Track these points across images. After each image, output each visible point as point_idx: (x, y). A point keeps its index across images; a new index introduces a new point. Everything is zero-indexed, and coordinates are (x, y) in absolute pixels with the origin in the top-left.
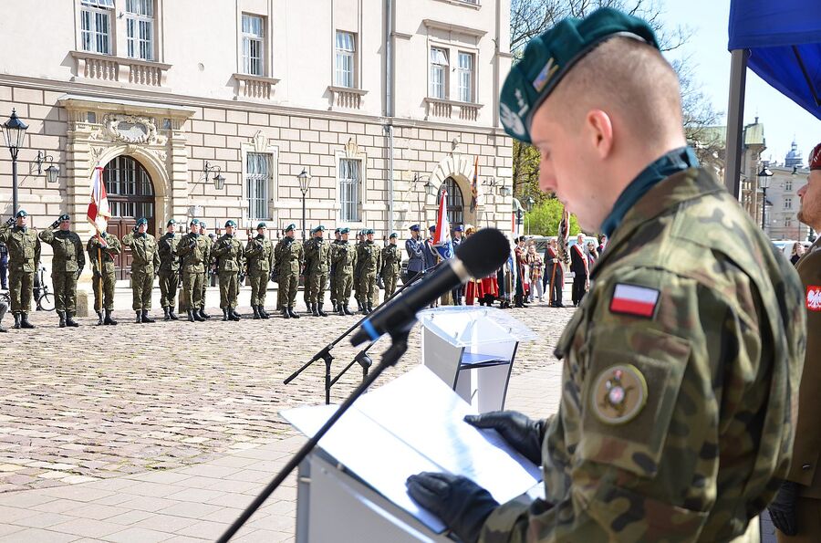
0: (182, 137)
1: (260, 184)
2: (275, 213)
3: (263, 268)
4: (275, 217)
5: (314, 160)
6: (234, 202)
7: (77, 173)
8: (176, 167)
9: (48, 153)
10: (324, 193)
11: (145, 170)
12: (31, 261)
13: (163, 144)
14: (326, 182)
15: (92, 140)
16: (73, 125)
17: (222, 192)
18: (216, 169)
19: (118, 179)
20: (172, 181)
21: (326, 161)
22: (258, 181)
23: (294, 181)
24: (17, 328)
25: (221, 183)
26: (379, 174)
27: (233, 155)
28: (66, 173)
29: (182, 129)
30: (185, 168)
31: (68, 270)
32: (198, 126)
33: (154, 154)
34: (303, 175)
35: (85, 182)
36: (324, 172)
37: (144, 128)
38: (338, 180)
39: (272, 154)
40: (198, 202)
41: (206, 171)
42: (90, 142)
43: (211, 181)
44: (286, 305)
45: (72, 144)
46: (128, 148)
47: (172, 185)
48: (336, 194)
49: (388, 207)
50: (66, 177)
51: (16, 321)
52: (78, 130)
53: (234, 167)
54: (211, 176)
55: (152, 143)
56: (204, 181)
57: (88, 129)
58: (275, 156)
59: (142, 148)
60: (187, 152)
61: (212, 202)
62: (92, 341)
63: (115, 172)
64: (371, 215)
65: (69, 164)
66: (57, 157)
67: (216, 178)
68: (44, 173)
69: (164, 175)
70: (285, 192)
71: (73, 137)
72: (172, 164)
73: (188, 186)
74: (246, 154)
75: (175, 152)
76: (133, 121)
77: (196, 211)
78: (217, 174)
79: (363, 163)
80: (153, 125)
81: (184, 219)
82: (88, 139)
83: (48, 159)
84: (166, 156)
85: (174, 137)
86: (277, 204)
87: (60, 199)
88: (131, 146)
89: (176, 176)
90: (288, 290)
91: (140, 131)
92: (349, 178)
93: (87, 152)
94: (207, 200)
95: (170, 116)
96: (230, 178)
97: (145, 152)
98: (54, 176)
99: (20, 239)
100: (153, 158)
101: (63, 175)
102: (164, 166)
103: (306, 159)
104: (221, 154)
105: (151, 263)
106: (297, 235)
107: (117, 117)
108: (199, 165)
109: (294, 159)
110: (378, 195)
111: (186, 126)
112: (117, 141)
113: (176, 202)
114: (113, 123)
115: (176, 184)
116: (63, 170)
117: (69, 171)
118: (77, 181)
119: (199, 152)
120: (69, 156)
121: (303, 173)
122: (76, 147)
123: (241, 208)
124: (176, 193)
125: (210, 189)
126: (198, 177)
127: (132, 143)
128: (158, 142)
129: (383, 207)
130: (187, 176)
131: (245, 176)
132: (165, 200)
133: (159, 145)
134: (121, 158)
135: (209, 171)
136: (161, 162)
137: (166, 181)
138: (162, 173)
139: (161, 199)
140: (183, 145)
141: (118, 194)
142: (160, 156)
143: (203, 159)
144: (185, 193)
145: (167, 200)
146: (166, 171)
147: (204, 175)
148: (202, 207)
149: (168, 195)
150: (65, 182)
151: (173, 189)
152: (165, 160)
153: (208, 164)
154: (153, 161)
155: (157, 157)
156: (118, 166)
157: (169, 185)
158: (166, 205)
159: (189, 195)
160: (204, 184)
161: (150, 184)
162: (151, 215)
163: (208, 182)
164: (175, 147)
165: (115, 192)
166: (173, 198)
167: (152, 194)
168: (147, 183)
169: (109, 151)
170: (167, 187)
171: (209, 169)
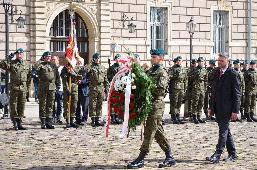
1: (159, 29)
2: (169, 49)
3: (180, 88)
4: (169, 52)
5: (196, 12)
6: (141, 42)
7: (37, 22)
8: (103, 18)
9: (18, 8)
10: (202, 35)
11: (82, 19)
12: (25, 83)
13: (95, 2)
14: (203, 27)
17: (134, 35)
18: (130, 19)
19: (64, 26)
20: (100, 27)
21: (204, 12)
22: (157, 27)
23: (183, 27)
24: (16, 130)
25: (133, 29)
26: (241, 21)
27: (140, 9)
28: (30, 22)
30: (109, 18)
31: (50, 89)
33: (88, 9)
34: (191, 23)
35: (42, 28)
36: (202, 20)
38: (212, 25)
39: (167, 8)
40: (118, 41)
41: (123, 20)
43: (126, 27)
44: (196, 114)
45: (34, 1)
46: (71, 4)
47: (100, 30)
48: (211, 35)
49: (247, 44)
50: (30, 25)
51: (14, 125)
53: (141, 17)
54: (126, 24)
55: (87, 1)
56: (121, 27)
58: (169, 10)
59: (81, 4)
60: (110, 7)
61: (126, 41)
62: (73, 139)
63: (62, 21)
64: (235, 50)
65: (32, 16)
66: (24, 10)
67: (130, 25)
68: (15, 22)
69: (95, 23)
70: (175, 35)
72: (101, 15)
73: (110, 31)
74: (150, 8)
75: (103, 7)
77: (116, 48)
78: (131, 22)
79: (230, 13)
81: (108, 53)
83: (18, 12)
84: (96, 10)
86: (170, 43)
87: (26, 40)
88: (73, 3)
89: (103, 24)
90: (197, 103)
92: (220, 24)
93: (44, 7)
94: (123, 40)
96: (139, 25)
97: (83, 7)
98: (22, 24)
99: (18, 68)
100: (88, 11)
101: (28, 23)
102: (95, 16)
103: (190, 11)
104: (133, 8)
105: (102, 84)
106: (183, 64)
108: (118, 16)
109: (182, 11)
110: (240, 36)
112: (64, 0)
113: (103, 42)
115: (103, 30)
116: (28, 20)
117: (32, 21)
118: (37, 28)
119: (118, 7)
120: (32, 10)
121: (191, 21)
122: (37, 4)
123: (146, 45)
124: (103, 36)
125: (126, 33)
126: (118, 24)
127: (74, 1)
128: (91, 0)
129: (244, 44)
130: (110, 24)
131: (149, 23)
132: (96, 40)
133: (92, 2)
134: (66, 11)
135: (125, 20)
136: (93, 14)
137: (96, 27)
138: (94, 22)
139: (93, 40)
140: (108, 3)
141: (64, 36)
142: (92, 10)
143: (121, 12)
144: (109, 36)
145: (97, 40)
146: (96, 20)
147: (122, 23)
148: (120, 45)
149: (97, 37)
150: (30, 28)
151: (100, 33)
152: (96, 12)
153: (124, 16)
154: (88, 13)
155: (90, 11)
156: (64, 17)
157: (98, 30)
158: (96, 44)
159: (111, 37)
160: (121, 29)
161: (85, 30)
162: (86, 51)
163: (124, 28)
164: (102, 4)
165: (62, 35)
166: (101, 39)
167: (86, 36)
168: (83, 29)
169: (58, 7)
170: (97, 31)
171: (125, 19)
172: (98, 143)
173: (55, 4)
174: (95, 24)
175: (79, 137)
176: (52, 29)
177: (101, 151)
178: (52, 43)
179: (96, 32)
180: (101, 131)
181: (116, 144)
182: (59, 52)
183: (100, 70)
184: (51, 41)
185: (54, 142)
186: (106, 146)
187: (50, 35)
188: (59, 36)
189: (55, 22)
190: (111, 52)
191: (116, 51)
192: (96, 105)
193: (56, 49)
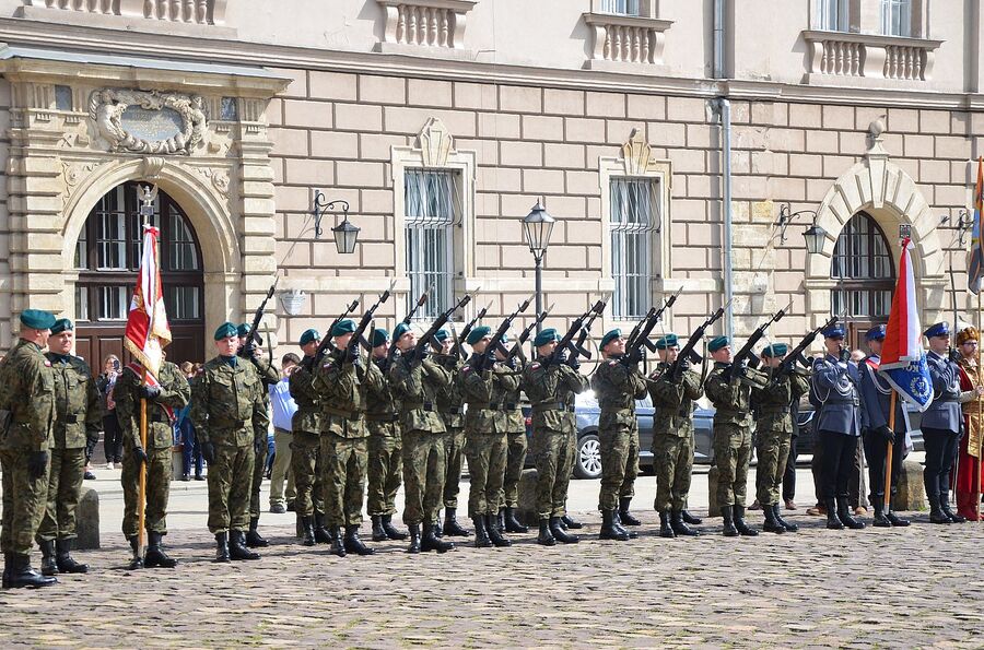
0: (262, 137)
1: (435, 238)
4: (468, 314)
5: (552, 182)
6: (377, 281)
7: (32, 222)
8: (250, 206)
10: (574, 257)
11: (181, 212)
13: (222, 154)
14: (579, 232)
15: (66, 148)
16: (23, 116)
17: (352, 259)
18: (338, 208)
19: (122, 235)
20: (241, 236)
21: (579, 182)
22: (429, 234)
23: (512, 231)
25: (350, 240)
26: (698, 210)
27: (373, 175)
28: (8, 223)
29: (263, 119)
30: (270, 206)
32: (298, 113)
33: (201, 178)
34: (536, 217)
35: (50, 242)
36: (576, 208)
37: (179, 117)
38: (607, 225)
39: (460, 172)
40: (300, 282)
41: (315, 213)
42: (61, 152)
43: (327, 233)
44: (547, 515)
45: (21, 157)
46: (145, 162)
47: (242, 246)
48: (602, 257)
49: (721, 284)
50: (9, 232)
52: (33, 124)
53: (376, 200)
54: (328, 223)
55: (197, 152)
56: (312, 235)
57: (56, 124)
58: (467, 176)
59: (176, 163)
60: (272, 170)
61: (329, 281)
63: (115, 219)
65: (14, 204)
67: (340, 229)
69: (223, 224)
70: (489, 257)
71: (24, 142)
72: (242, 198)
73: (276, 247)
74: (403, 172)
75: (248, 171)
76: (154, 104)
77: (294, 303)
78: (341, 219)
79: (663, 186)
80: (200, 113)
82: (57, 146)
84: (227, 180)
85: (245, 138)
86: (471, 283)
88: (150, 160)
89: (250, 225)
91: (171, 126)
92: (631, 219)
93: (54, 175)
94: (319, 278)
95: (236, 90)
96: (369, 228)
97: (183, 173)
100: (200, 185)
102: (224, 202)
103: (535, 181)
104: (349, 173)
107: (120, 96)
108: (301, 200)
109: (509, 180)
110: (698, 258)
111: (270, 114)
112: (121, 148)
113: (251, 283)
114: (111, 110)
115: (251, 244)
117: (15, 221)
118: (34, 242)
119: (300, 171)
120: (14, 186)
121: (536, 211)
122: (31, 164)
124: (251, 264)
125: (326, 253)
127: (154, 154)
128: (211, 149)
129: (709, 283)
130: (273, 226)
131: (402, 221)
132: (227, 279)
133: (211, 156)
134: (130, 187)
135: (323, 213)
136: (217, 195)
137: (228, 237)
138: (221, 220)
139: (217, 278)
140: (265, 156)
141: (122, 268)
142: (214, 181)
143: (310, 186)
144: (270, 264)
145: (232, 279)
146: (228, 214)
147: (312, 222)
148: (307, 292)
149: (233, 269)
150: (9, 244)
151: (243, 255)
152: (226, 189)
153: (321, 198)
154: (201, 192)
155: (208, 183)
156: (121, 207)
157: (234, 246)
158: (229, 291)
159: (279, 267)
160: (311, 241)
161: (192, 246)
162: (196, 315)
163: (321, 237)
164: (247, 160)
165: (116, 265)
166: (243, 274)
167: (195, 267)
168: (186, 242)
169: (101, 171)
170: (231, 250)
171: (322, 209)
172: (223, 618)
173: (90, 164)
174: (224, 227)
175: (163, 597)
176: (84, 245)
177: (230, 643)
178: (84, 291)
179: (227, 251)
180: (238, 576)
181: (283, 619)
182: (106, 319)
183: (240, 378)
184: (78, 285)
185: (78, 615)
186: (248, 627)
187: (78, 264)
188: (105, 269)
189: (93, 222)
190: (279, 317)
191: (294, 312)
192: (231, 493)
193: (95, 310)
